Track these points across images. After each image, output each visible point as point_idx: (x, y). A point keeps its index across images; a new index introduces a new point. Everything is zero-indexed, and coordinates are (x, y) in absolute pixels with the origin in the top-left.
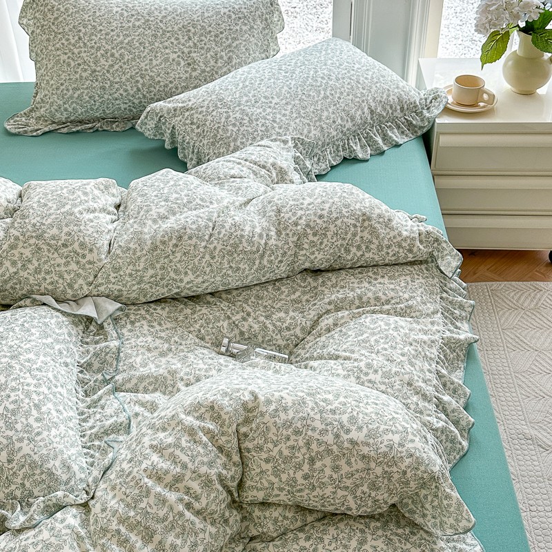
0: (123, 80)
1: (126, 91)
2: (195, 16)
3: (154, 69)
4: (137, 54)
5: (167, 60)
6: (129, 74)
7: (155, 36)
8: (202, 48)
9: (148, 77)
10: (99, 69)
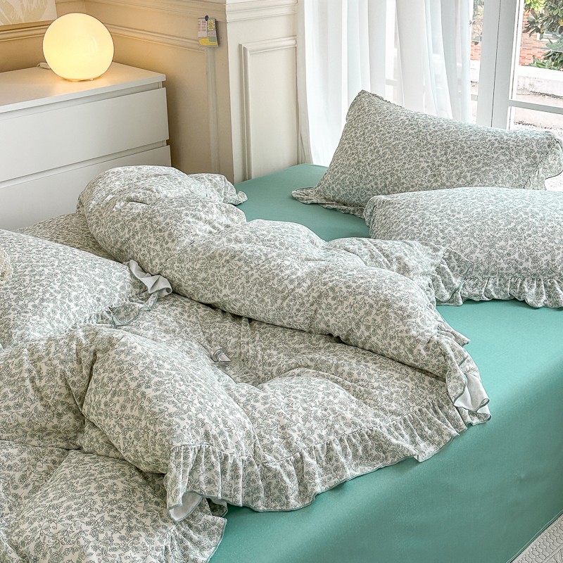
0: (377, 174)
1: (376, 184)
2: (461, 137)
3: (403, 172)
4: (396, 155)
6: (383, 171)
7: (418, 145)
8: (452, 165)
9: (396, 177)
10: (364, 160)
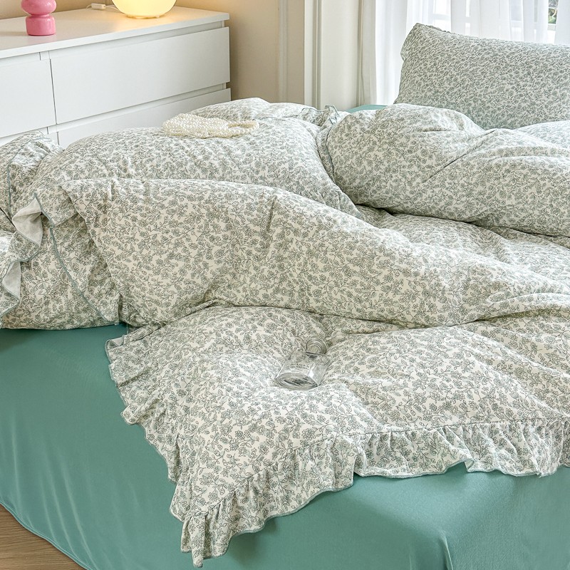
0: (458, 102)
2: (541, 55)
3: (487, 96)
4: (476, 81)
5: (502, 89)
6: (465, 97)
7: (498, 68)
8: (538, 83)
9: (479, 102)
10: (441, 90)
